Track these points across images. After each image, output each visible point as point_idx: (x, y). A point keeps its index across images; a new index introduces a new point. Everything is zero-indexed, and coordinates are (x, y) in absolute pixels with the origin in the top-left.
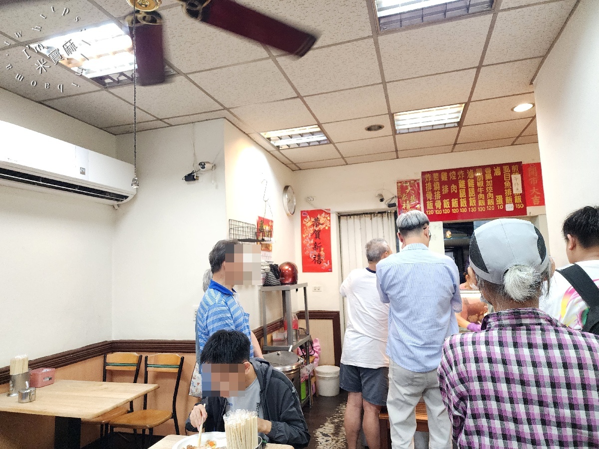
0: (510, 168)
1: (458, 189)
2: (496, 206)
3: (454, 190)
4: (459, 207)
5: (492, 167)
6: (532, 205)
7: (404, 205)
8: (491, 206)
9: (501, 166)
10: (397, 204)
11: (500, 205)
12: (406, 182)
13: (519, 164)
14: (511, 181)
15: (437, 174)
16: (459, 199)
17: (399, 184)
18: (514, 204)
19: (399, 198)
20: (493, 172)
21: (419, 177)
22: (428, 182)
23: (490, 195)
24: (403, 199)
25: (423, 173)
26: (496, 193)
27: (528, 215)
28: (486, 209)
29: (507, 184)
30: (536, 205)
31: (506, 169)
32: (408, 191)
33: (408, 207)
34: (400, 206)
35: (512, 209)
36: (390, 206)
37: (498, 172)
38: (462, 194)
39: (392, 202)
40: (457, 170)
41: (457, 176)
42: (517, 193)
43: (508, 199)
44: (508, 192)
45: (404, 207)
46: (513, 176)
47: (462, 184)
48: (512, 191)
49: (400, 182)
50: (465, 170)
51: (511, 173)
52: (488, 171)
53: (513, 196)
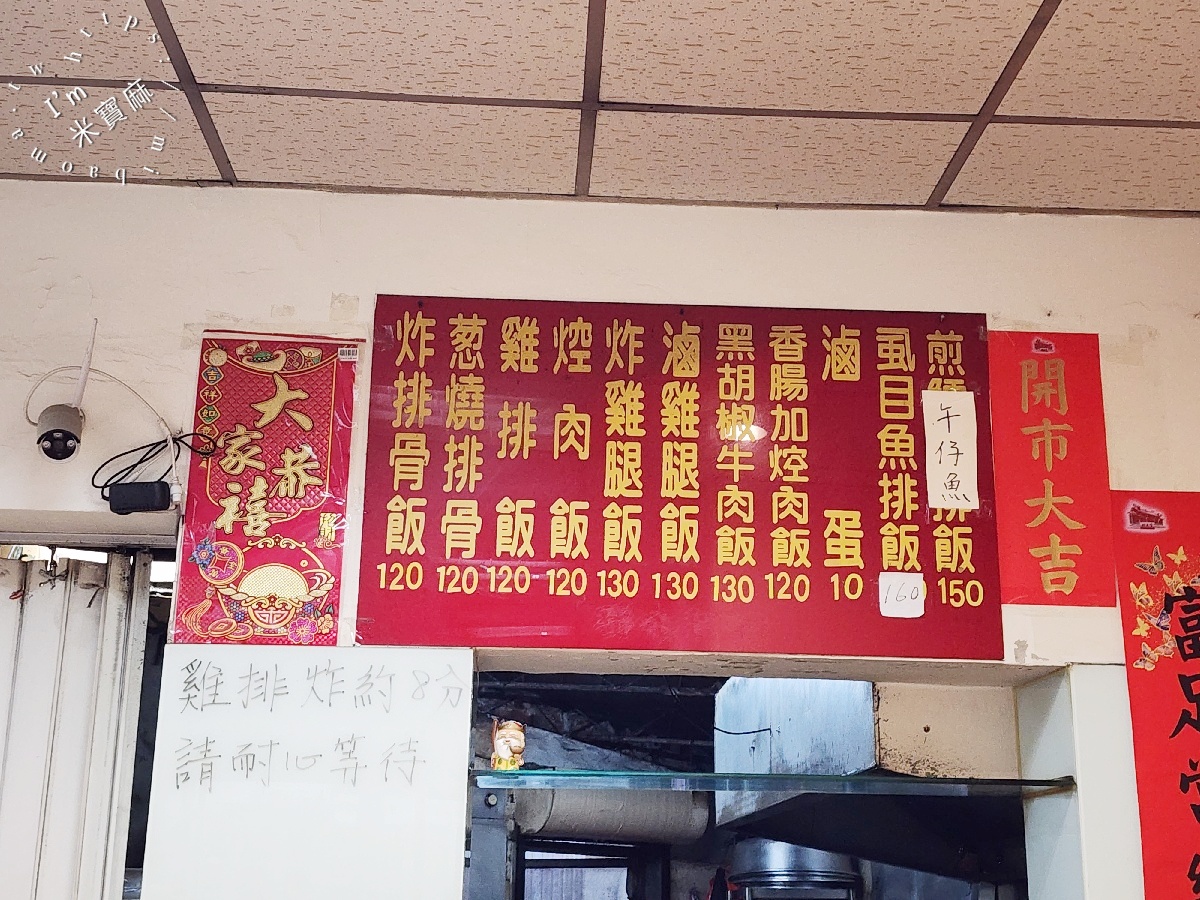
0: (920, 349)
1: (600, 437)
2: (819, 571)
3: (571, 441)
4: (595, 560)
5: (817, 324)
6: (1035, 596)
7: (231, 504)
8: (793, 572)
9: (867, 323)
10: (178, 493)
11: (843, 572)
12: (269, 348)
13: (970, 325)
14: (917, 427)
15: (476, 325)
16: (598, 503)
17: (219, 358)
18: (931, 573)
19: (203, 449)
20: (814, 358)
21: (359, 324)
22: (410, 368)
23: (789, 500)
24: (227, 463)
25: (389, 308)
26: (824, 492)
27: (1009, 658)
28: (761, 587)
29: (893, 442)
30: (1060, 599)
31: (895, 349)
32: (270, 410)
33: (258, 523)
34: (200, 511)
35: (915, 609)
36: (126, 497)
37: (844, 362)
38: (621, 476)
39: (149, 473)
40: (603, 314)
41: (600, 353)
42: (952, 505)
43: (897, 543)
44: (898, 495)
45: (225, 522)
46: (932, 399)
47: (624, 407)
48: (921, 489)
49: (228, 346)
50: (656, 319)
51: (922, 380)
52: (789, 345)
53: (925, 522)
